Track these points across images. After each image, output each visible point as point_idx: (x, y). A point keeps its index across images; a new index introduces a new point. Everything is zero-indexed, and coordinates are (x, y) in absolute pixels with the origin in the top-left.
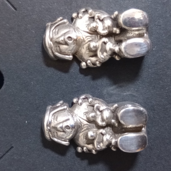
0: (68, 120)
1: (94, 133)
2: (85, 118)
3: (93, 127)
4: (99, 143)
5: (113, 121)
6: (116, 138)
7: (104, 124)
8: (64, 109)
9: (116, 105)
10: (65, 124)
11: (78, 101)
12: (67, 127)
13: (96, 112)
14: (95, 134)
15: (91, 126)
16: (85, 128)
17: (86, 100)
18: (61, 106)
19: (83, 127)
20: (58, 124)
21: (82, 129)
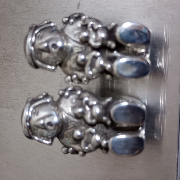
0: (51, 115)
1: (81, 131)
2: (73, 114)
3: (81, 125)
4: (87, 144)
5: (104, 118)
6: (107, 138)
7: (94, 121)
8: (47, 103)
9: (109, 100)
10: (47, 120)
11: (64, 94)
12: (50, 124)
13: (84, 107)
14: (83, 133)
15: (79, 123)
16: (72, 126)
17: (74, 92)
19: (69, 124)
20: (39, 120)
21: (68, 126)
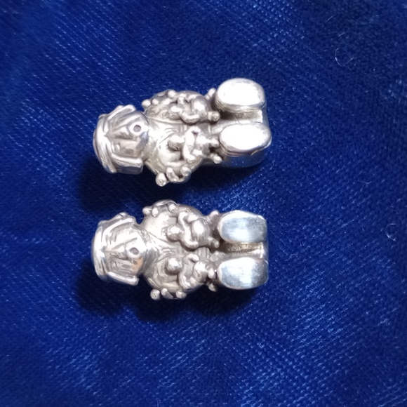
0: (136, 239)
1: (178, 260)
2: (165, 238)
3: (178, 252)
7: (195, 243)
8: (128, 224)
10: (130, 246)
11: (151, 211)
12: (134, 250)
13: (181, 226)
14: (181, 263)
15: (174, 250)
16: (165, 254)
17: (166, 208)
18: (123, 219)
19: (161, 252)
20: (118, 247)
21: (159, 255)
